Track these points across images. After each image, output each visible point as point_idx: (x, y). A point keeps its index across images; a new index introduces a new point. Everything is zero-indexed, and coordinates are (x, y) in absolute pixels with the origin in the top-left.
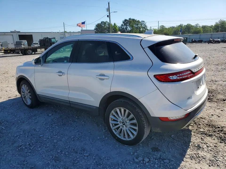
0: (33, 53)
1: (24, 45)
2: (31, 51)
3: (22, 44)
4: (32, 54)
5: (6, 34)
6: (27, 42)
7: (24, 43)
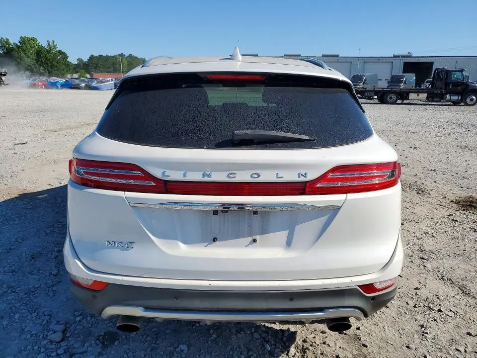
0: (399, 101)
1: (405, 83)
2: (394, 97)
3: (402, 82)
4: (395, 103)
5: (381, 61)
6: (415, 78)
7: (406, 79)
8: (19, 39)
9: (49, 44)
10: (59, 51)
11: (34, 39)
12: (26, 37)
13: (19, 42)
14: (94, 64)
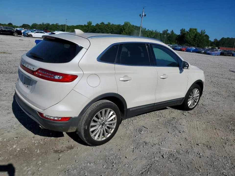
8: (189, 29)
9: (202, 32)
10: (206, 35)
11: (196, 29)
12: (192, 28)
13: (189, 31)
14: (223, 42)
